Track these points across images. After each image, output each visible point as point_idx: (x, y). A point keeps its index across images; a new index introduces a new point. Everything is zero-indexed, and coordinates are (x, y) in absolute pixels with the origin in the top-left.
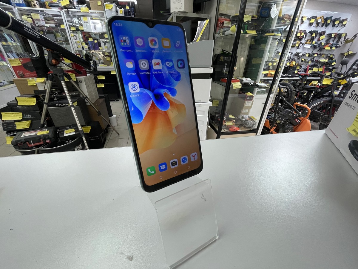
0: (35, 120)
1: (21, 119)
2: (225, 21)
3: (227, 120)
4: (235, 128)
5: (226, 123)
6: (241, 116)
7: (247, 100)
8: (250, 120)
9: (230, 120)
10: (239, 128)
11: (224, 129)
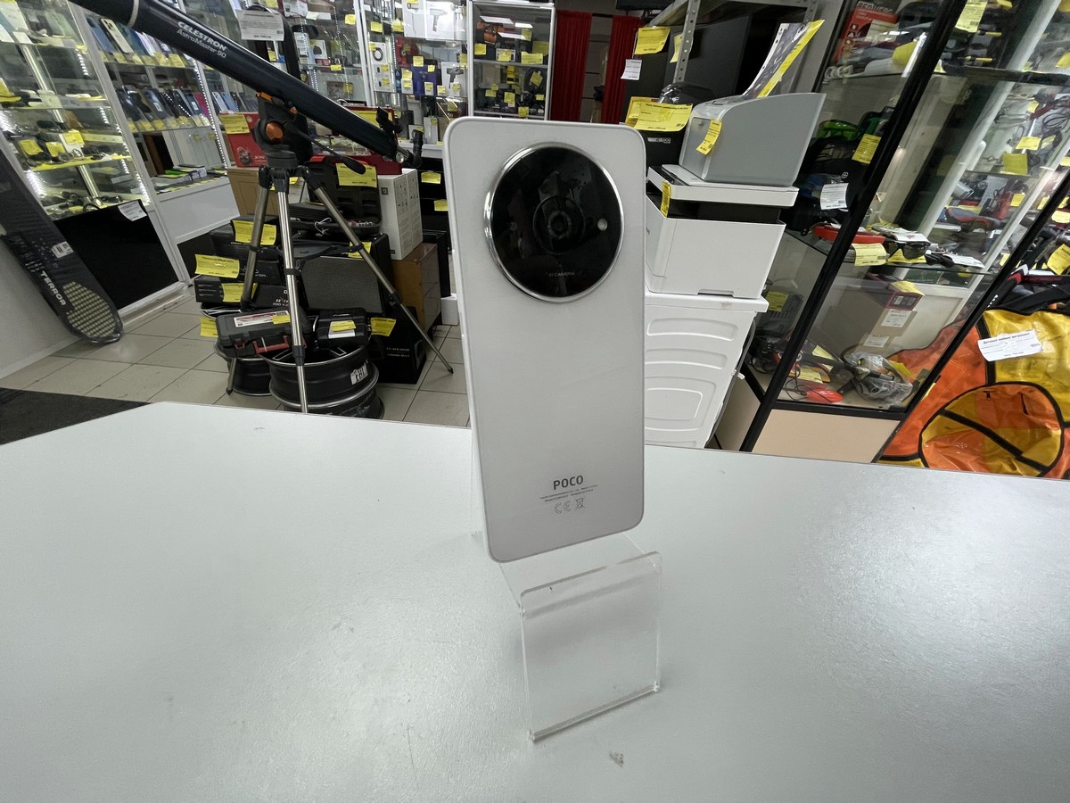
0: (265, 284)
1: (235, 276)
2: (874, 21)
3: (803, 362)
4: (827, 393)
5: (799, 371)
6: (858, 356)
7: (893, 306)
8: (886, 373)
9: (815, 363)
10: (842, 395)
11: (787, 390)
